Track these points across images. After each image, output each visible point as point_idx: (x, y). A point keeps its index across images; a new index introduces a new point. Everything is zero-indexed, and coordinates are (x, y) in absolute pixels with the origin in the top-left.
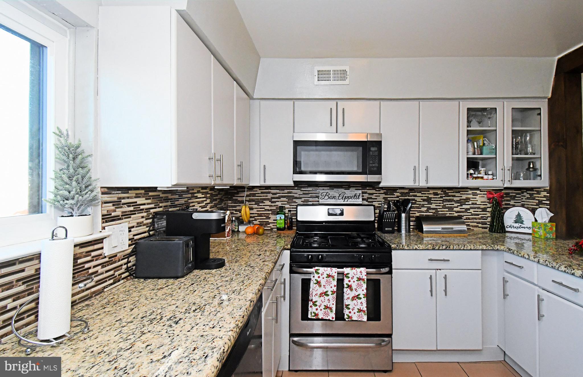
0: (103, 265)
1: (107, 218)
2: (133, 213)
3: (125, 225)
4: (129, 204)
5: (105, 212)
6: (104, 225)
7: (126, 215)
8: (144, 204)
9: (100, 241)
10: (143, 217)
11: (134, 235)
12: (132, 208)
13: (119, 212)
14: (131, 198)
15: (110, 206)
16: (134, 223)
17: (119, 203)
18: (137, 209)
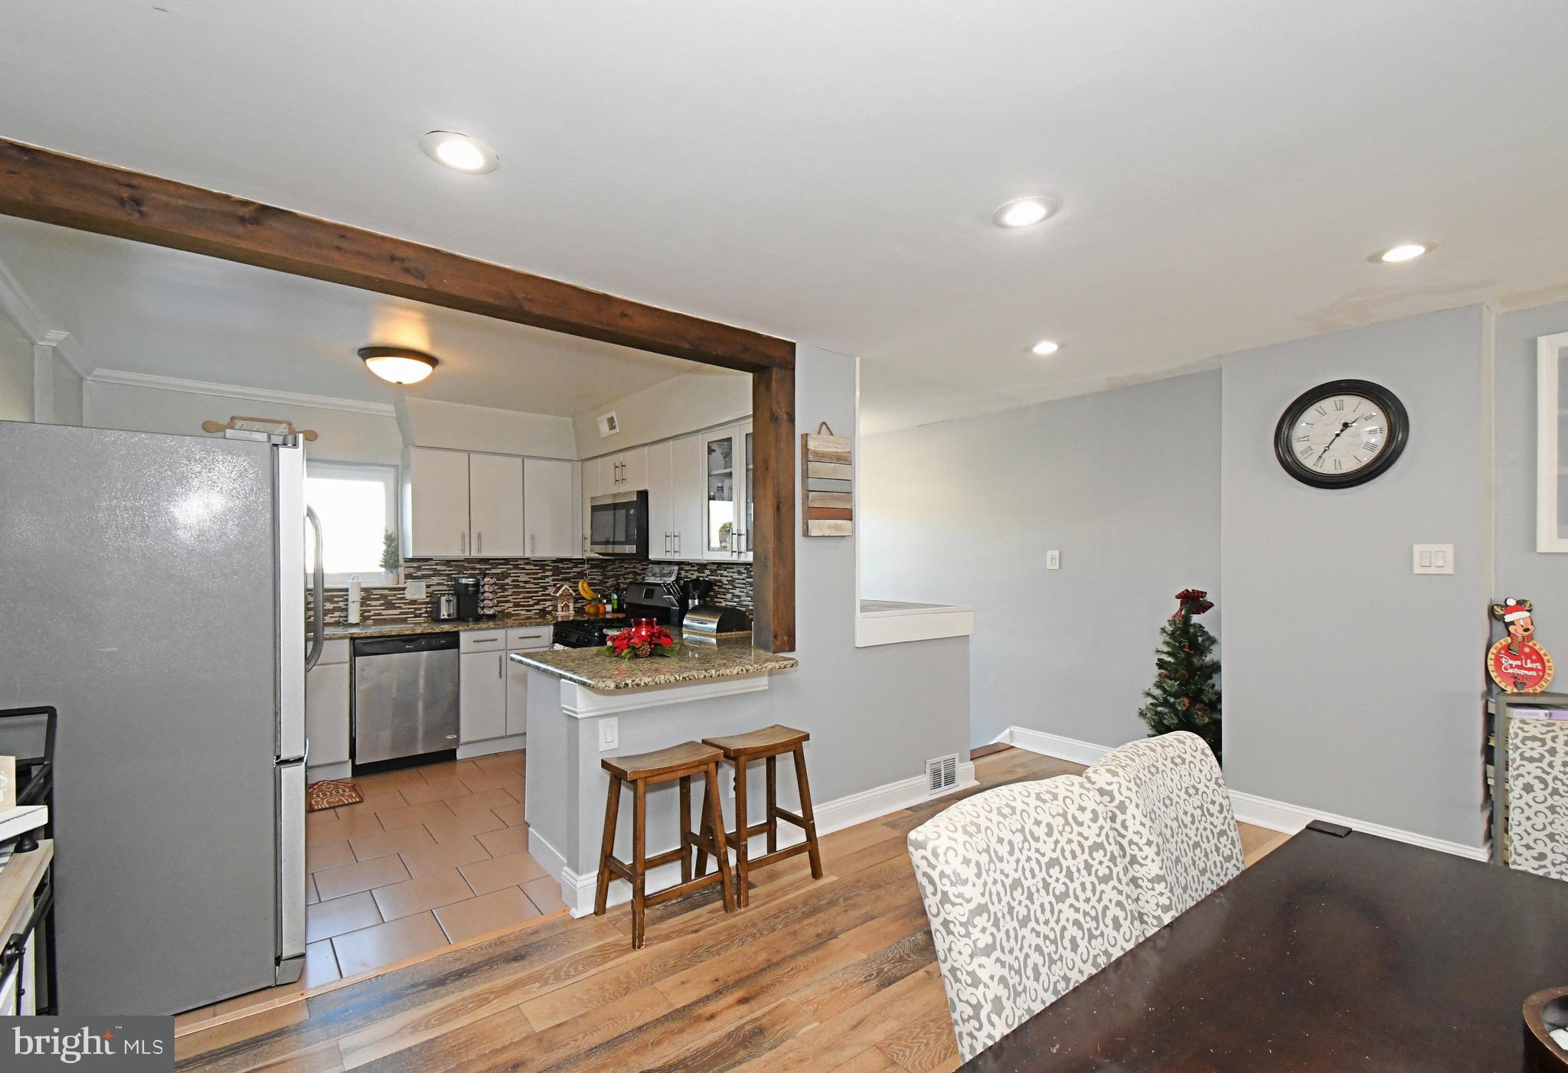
0: (405, 604)
1: (408, 576)
2: (433, 575)
3: (423, 584)
4: (429, 570)
5: (407, 573)
6: (405, 581)
7: (423, 577)
8: (445, 571)
9: (404, 589)
10: (443, 580)
11: (436, 591)
12: (431, 573)
13: (419, 574)
14: (432, 565)
15: (412, 570)
16: (435, 582)
17: (419, 568)
18: (437, 573)
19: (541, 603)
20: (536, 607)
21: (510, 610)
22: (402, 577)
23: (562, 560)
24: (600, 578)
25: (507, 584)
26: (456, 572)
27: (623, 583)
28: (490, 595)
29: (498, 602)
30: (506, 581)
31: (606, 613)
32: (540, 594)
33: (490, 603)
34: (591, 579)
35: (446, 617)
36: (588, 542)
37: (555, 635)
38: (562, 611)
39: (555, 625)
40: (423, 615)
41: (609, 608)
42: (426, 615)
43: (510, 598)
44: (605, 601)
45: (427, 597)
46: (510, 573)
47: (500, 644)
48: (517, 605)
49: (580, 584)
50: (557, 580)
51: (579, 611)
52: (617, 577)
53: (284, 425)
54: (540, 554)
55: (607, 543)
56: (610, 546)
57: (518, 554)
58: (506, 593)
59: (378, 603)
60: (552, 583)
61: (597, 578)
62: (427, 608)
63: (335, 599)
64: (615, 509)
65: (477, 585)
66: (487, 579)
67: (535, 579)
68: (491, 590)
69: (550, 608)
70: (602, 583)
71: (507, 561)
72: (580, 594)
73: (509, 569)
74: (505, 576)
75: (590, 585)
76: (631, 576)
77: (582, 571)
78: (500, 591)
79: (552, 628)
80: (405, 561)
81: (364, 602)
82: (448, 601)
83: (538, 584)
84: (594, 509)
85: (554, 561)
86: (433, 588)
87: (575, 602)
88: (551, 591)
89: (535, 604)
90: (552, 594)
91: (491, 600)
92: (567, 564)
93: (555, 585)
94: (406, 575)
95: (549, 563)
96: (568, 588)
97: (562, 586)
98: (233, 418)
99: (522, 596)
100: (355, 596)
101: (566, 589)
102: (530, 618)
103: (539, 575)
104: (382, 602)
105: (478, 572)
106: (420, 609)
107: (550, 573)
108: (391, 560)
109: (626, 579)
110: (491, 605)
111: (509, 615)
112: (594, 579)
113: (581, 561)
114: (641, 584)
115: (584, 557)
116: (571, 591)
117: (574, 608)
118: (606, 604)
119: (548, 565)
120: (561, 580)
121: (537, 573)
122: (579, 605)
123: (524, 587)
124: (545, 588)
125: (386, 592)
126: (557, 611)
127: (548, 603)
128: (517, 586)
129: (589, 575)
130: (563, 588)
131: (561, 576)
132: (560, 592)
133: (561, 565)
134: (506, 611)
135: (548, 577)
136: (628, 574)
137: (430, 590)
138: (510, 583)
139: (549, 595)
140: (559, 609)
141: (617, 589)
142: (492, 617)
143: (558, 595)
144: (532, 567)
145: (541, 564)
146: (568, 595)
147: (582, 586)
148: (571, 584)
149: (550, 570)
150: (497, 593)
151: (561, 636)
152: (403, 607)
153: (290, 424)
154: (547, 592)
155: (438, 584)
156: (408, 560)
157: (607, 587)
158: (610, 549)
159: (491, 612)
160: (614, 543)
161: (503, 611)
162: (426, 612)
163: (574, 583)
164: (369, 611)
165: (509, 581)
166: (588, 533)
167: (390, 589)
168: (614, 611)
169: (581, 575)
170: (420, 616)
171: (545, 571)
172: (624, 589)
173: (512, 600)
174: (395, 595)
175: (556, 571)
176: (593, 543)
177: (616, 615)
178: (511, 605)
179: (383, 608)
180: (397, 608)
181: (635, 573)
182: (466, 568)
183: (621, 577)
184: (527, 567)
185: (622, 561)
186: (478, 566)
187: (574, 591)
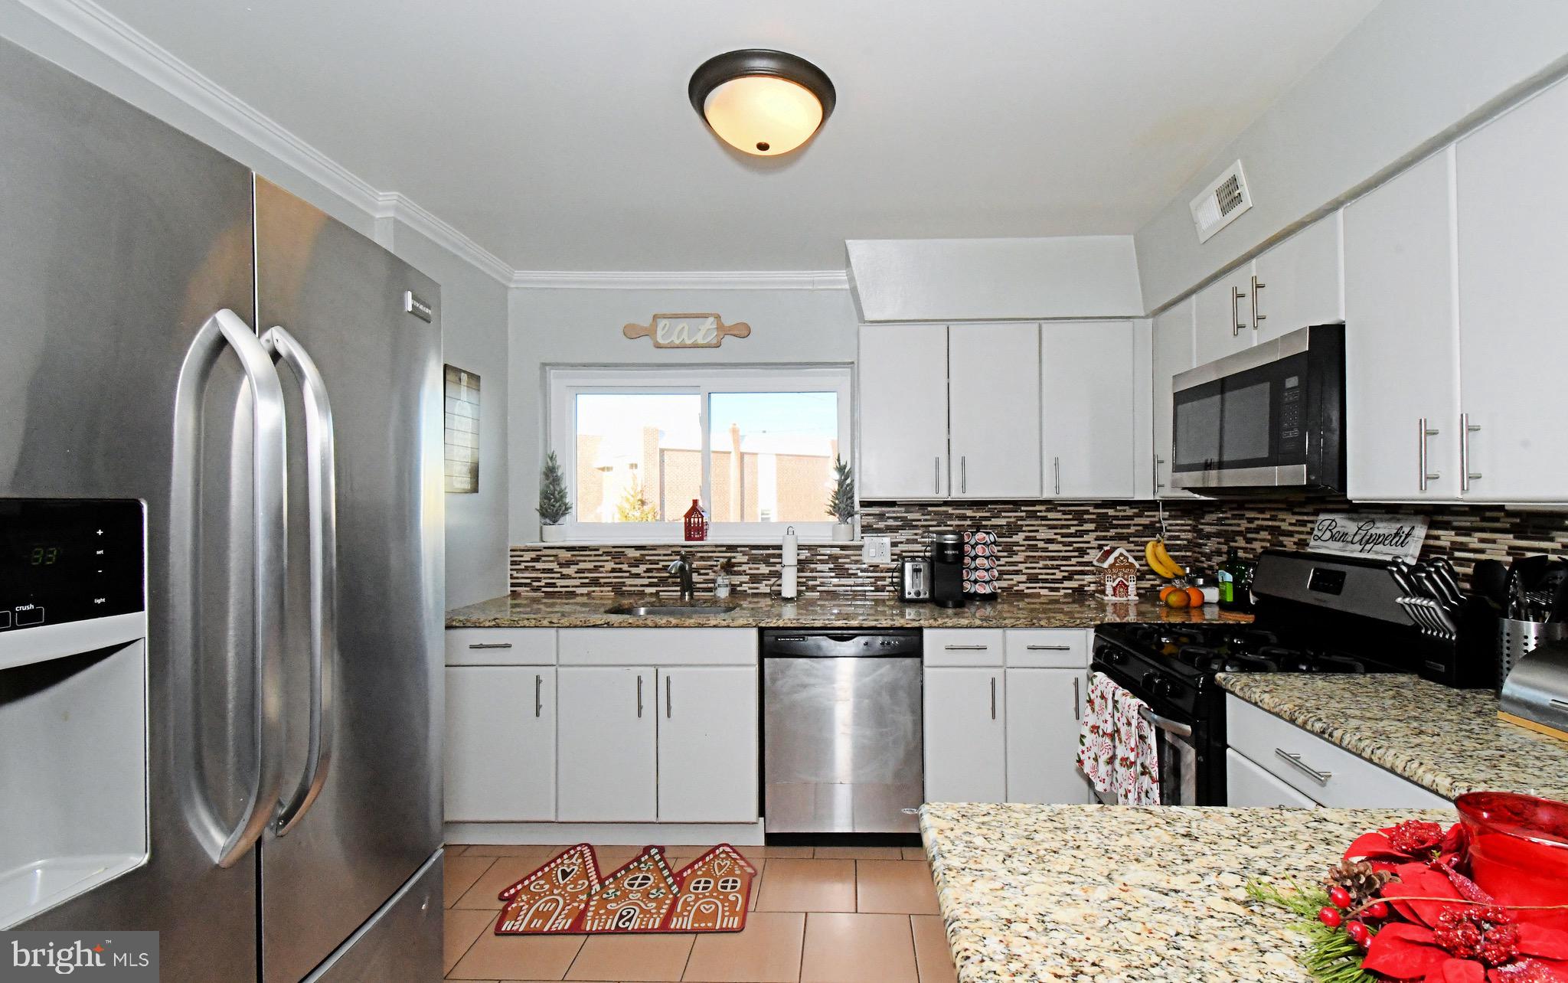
0: (863, 571)
1: (867, 529)
2: (902, 528)
3: (887, 540)
4: (895, 519)
5: (865, 524)
6: (863, 535)
7: (890, 529)
8: (921, 520)
9: (860, 547)
10: (916, 534)
11: (902, 551)
12: (900, 523)
13: (881, 525)
14: (900, 512)
15: (871, 519)
16: (903, 539)
17: (881, 517)
18: (908, 525)
19: (1076, 577)
20: (1067, 584)
21: (1022, 587)
22: (858, 529)
23: (1113, 504)
24: (1189, 536)
25: (1017, 544)
26: (934, 523)
27: (1245, 550)
28: (986, 561)
29: (1001, 573)
30: (1015, 538)
31: (1204, 604)
32: (1074, 561)
33: (987, 576)
34: (1170, 538)
35: (913, 596)
36: (1168, 465)
37: (1098, 651)
38: (1114, 595)
39: (1099, 629)
40: (888, 588)
41: (1212, 594)
42: (892, 588)
43: (1021, 567)
44: (1201, 581)
45: (893, 560)
46: (1022, 526)
47: (993, 656)
48: (1033, 579)
49: (1149, 546)
50: (1105, 538)
51: (1148, 596)
52: (1229, 537)
53: (711, 319)
54: (1068, 493)
55: (1207, 466)
56: (1214, 473)
57: (1032, 494)
58: (1015, 559)
59: (825, 567)
60: (1095, 544)
61: (1183, 535)
62: (892, 577)
63: (772, 560)
64: (1222, 392)
65: (959, 546)
66: (980, 536)
67: (1063, 535)
68: (987, 553)
69: (1093, 587)
70: (1191, 545)
71: (1016, 504)
72: (1147, 565)
73: (1021, 519)
74: (1013, 529)
75: (1168, 548)
76: (1264, 535)
77: (1153, 524)
78: (1005, 554)
79: (1091, 634)
80: (861, 506)
81: (802, 565)
82: (916, 571)
83: (1070, 544)
84: (1180, 398)
85: (1097, 506)
86: (901, 547)
87: (1139, 579)
88: (1093, 556)
89: (1065, 578)
90: (1095, 563)
91: (987, 570)
92: (1125, 511)
93: (1100, 547)
94: (862, 527)
95: (1091, 509)
96: (1126, 553)
97: (1113, 549)
98: (655, 317)
99: (1041, 564)
100: (790, 557)
101: (1121, 555)
102: (1057, 602)
103: (1073, 530)
104: (832, 566)
105: (969, 522)
106: (883, 578)
107: (1092, 526)
108: (843, 503)
109: (1249, 541)
110: (987, 578)
111: (1021, 595)
112: (1178, 538)
113: (1151, 505)
114: (1295, 555)
115: (1157, 498)
116: (1131, 560)
117: (1138, 589)
118: (1201, 586)
119: (1087, 512)
120: (1112, 538)
121: (1068, 527)
122: (1146, 584)
123: (1045, 550)
124: (1082, 552)
125: (837, 551)
126: (1103, 592)
127: (1089, 578)
128: (1034, 548)
129: (1167, 531)
130: (1116, 554)
131: (1112, 532)
132: (1111, 560)
133: (1111, 512)
134: (1015, 588)
135: (1087, 532)
136: (1257, 530)
137: (897, 550)
138: (1022, 543)
139: (1090, 564)
140: (1109, 591)
141: (1232, 564)
142: (991, 598)
143: (1106, 565)
144: (1059, 515)
145: (1076, 510)
146: (1126, 567)
147: (1155, 553)
148: (1132, 547)
149: (1091, 521)
150: (998, 558)
151: (1108, 658)
152: (860, 574)
153: (718, 317)
154: (1086, 559)
155: (908, 541)
156: (865, 504)
157: (1204, 554)
158: (1213, 478)
159: (987, 590)
160: (1221, 465)
161: (1011, 587)
162: (892, 584)
163: (1136, 544)
164: (814, 578)
165: (1019, 538)
166: (1167, 452)
167: (843, 548)
168: (1222, 605)
169: (1152, 530)
170: (882, 589)
171: (1082, 522)
172: (1248, 563)
173: (1024, 571)
174: (847, 557)
175: (1103, 523)
176: (1177, 468)
177: (1232, 618)
178: (1023, 578)
179: (833, 574)
180: (850, 576)
181: (1275, 531)
182: (950, 516)
183: (1240, 539)
184: (1050, 515)
185: (1241, 506)
186: (969, 513)
187: (1136, 558)
